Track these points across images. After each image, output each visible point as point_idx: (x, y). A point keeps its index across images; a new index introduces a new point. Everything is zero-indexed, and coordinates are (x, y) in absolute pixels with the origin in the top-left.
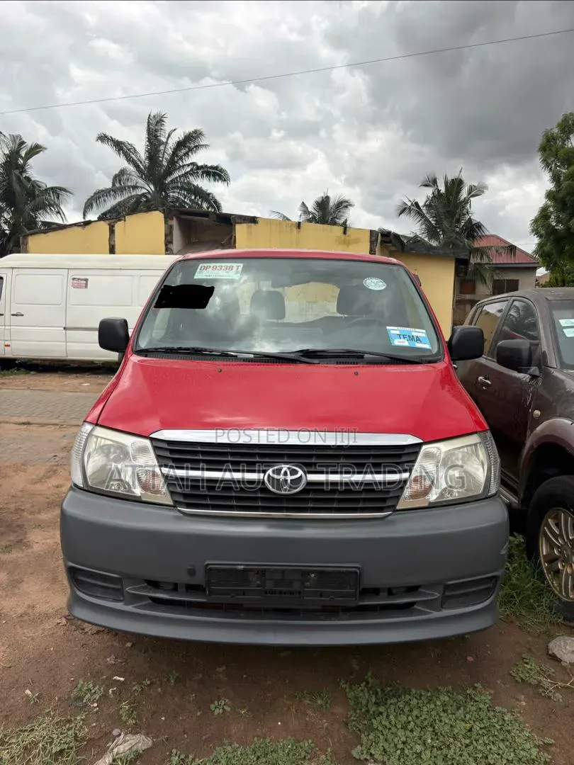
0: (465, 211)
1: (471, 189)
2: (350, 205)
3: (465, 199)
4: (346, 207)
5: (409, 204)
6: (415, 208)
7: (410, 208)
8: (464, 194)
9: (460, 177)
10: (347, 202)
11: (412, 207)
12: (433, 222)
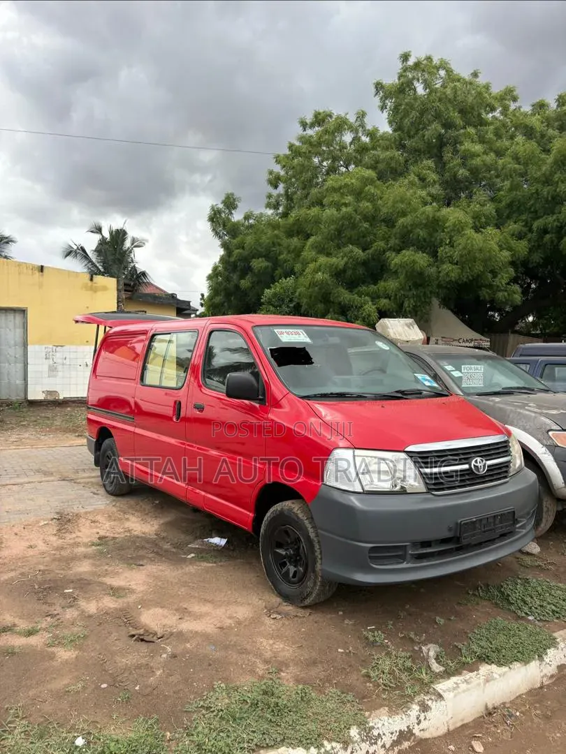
0: (130, 260)
1: (134, 241)
2: (12, 241)
3: (129, 248)
4: (7, 243)
5: (75, 247)
6: (81, 252)
7: (75, 252)
8: (128, 244)
9: (124, 228)
10: (7, 238)
11: (78, 251)
12: (100, 267)
